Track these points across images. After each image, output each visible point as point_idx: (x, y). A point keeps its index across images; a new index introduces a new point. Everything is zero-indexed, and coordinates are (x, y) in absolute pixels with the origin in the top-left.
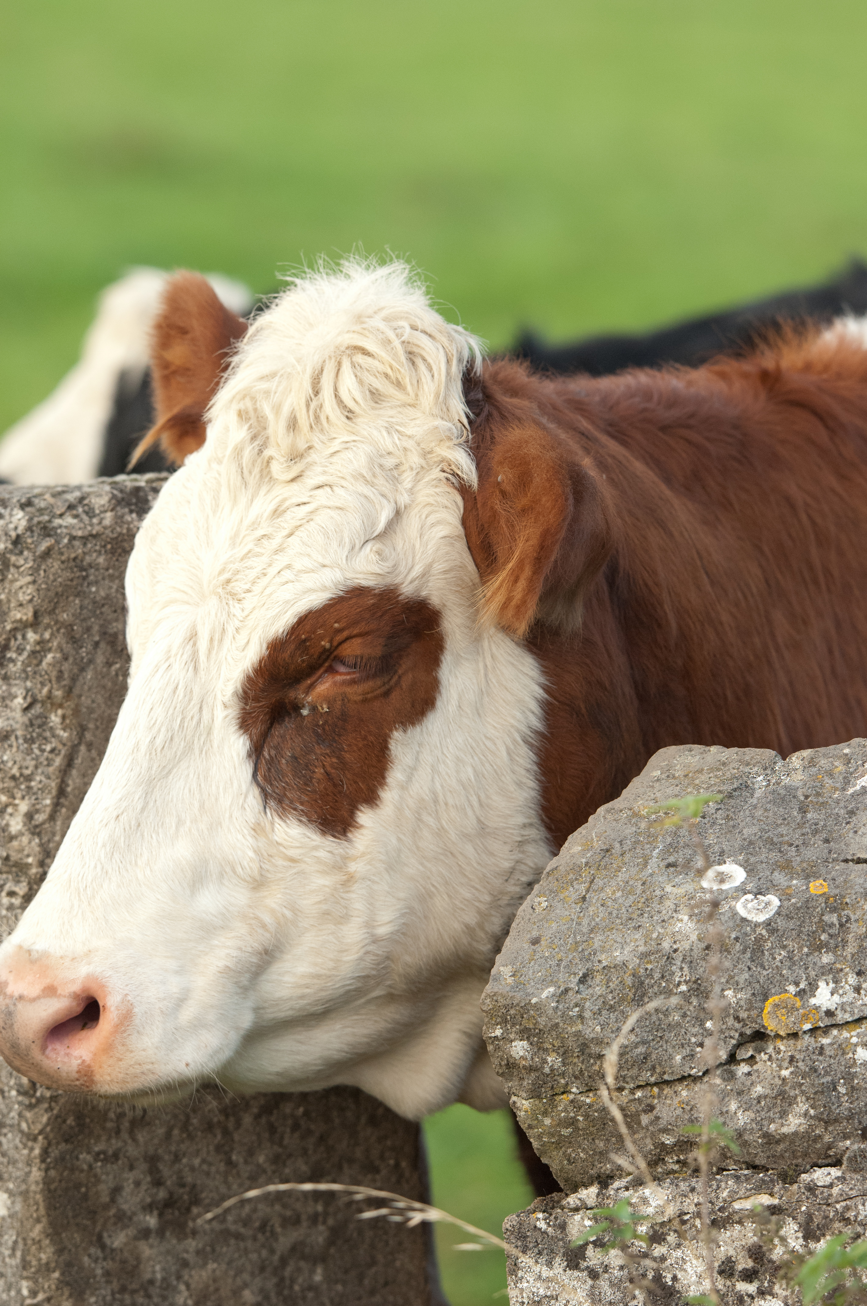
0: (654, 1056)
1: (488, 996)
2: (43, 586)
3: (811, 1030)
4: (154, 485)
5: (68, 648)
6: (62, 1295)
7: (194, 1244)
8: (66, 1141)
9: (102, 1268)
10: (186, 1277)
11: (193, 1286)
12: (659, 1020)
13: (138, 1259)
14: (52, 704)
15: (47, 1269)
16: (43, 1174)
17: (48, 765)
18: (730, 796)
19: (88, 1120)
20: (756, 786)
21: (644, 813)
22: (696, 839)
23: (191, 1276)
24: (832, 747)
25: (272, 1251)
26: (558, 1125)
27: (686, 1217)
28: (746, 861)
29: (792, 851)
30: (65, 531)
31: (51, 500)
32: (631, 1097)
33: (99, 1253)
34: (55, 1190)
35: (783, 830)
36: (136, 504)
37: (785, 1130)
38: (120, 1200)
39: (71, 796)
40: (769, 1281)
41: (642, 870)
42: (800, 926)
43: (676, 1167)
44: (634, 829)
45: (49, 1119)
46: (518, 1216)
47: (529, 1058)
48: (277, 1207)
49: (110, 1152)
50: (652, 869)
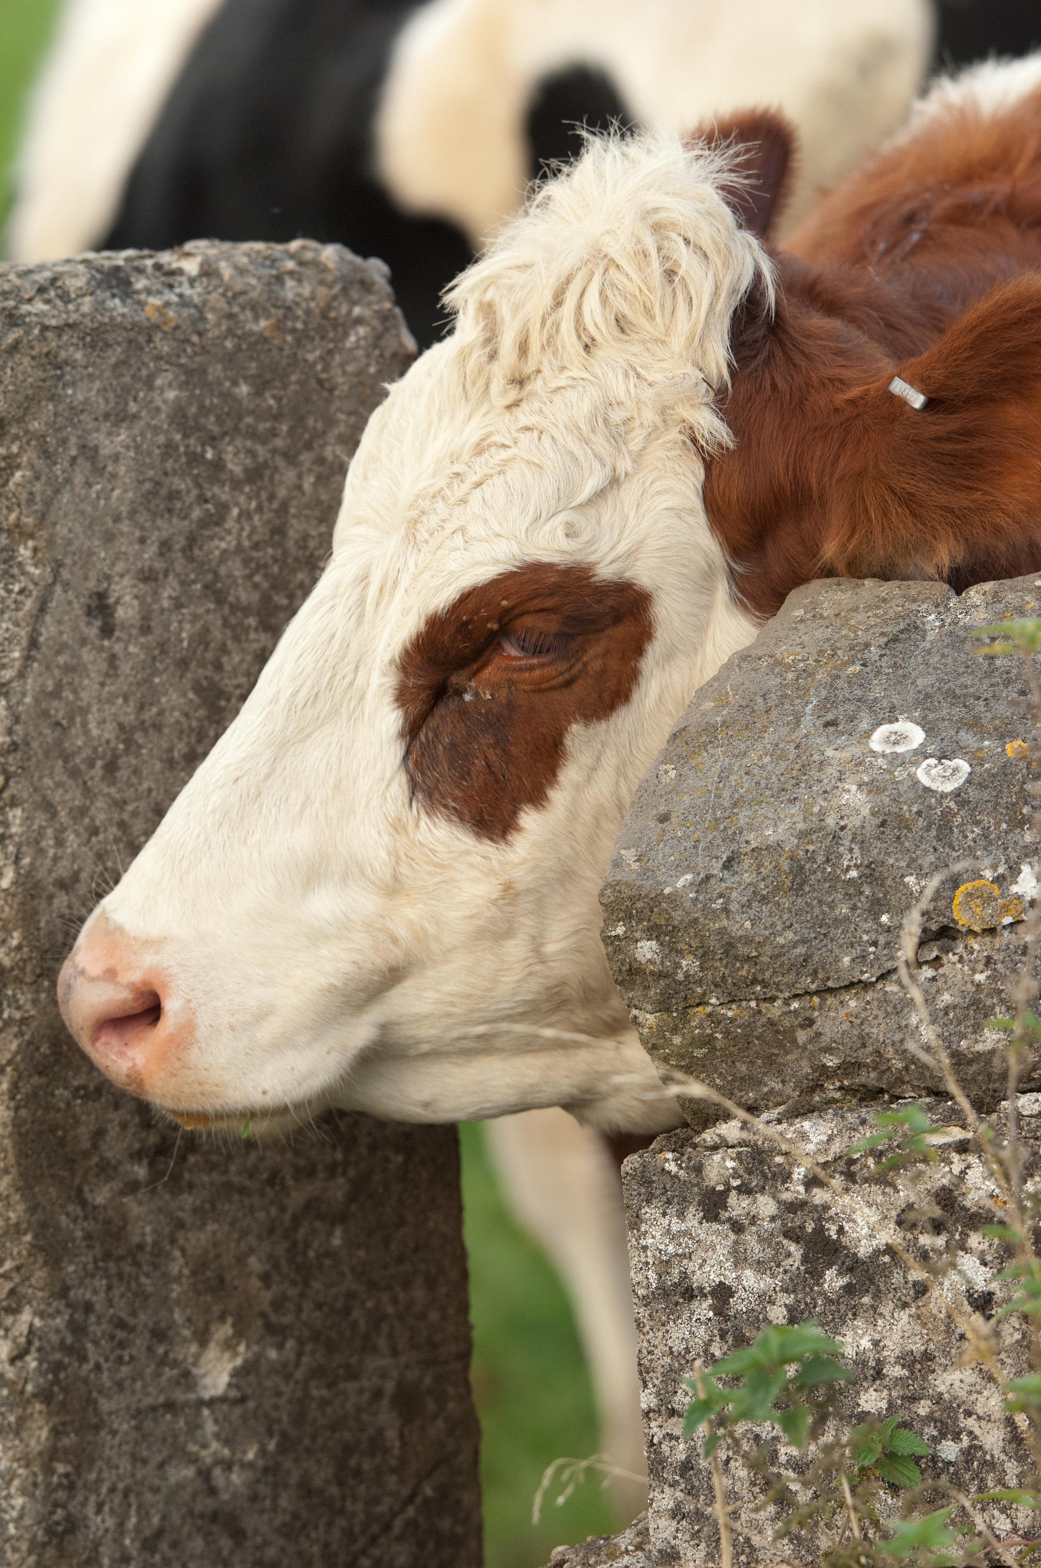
0: (816, 958)
1: (608, 885)
2: (11, 388)
3: (1011, 924)
4: (136, 263)
5: (40, 464)
6: (35, 1262)
7: (190, 1200)
8: (40, 1073)
9: (83, 1230)
10: (181, 1241)
11: (189, 1252)
12: (824, 913)
13: (125, 1218)
14: (21, 534)
15: (16, 1230)
16: (12, 1113)
17: (17, 610)
18: (895, 640)
19: (65, 1048)
20: (928, 627)
21: (789, 660)
22: (859, 693)
23: (187, 1239)
24: (1020, 578)
25: (283, 1209)
26: (691, 1044)
27: (855, 1156)
28: (924, 718)
29: (980, 706)
30: (34, 319)
31: (17, 282)
32: (786, 1009)
33: (79, 1211)
34: (27, 1134)
35: (966, 680)
36: (117, 286)
37: (979, 1047)
38: (104, 1146)
39: (44, 649)
40: (961, 1234)
41: (793, 730)
42: (997, 796)
43: (838, 1095)
44: (779, 680)
45: (19, 1046)
46: (641, 1157)
47: (658, 961)
48: (289, 1155)
49: (92, 1087)
50: (807, 729)
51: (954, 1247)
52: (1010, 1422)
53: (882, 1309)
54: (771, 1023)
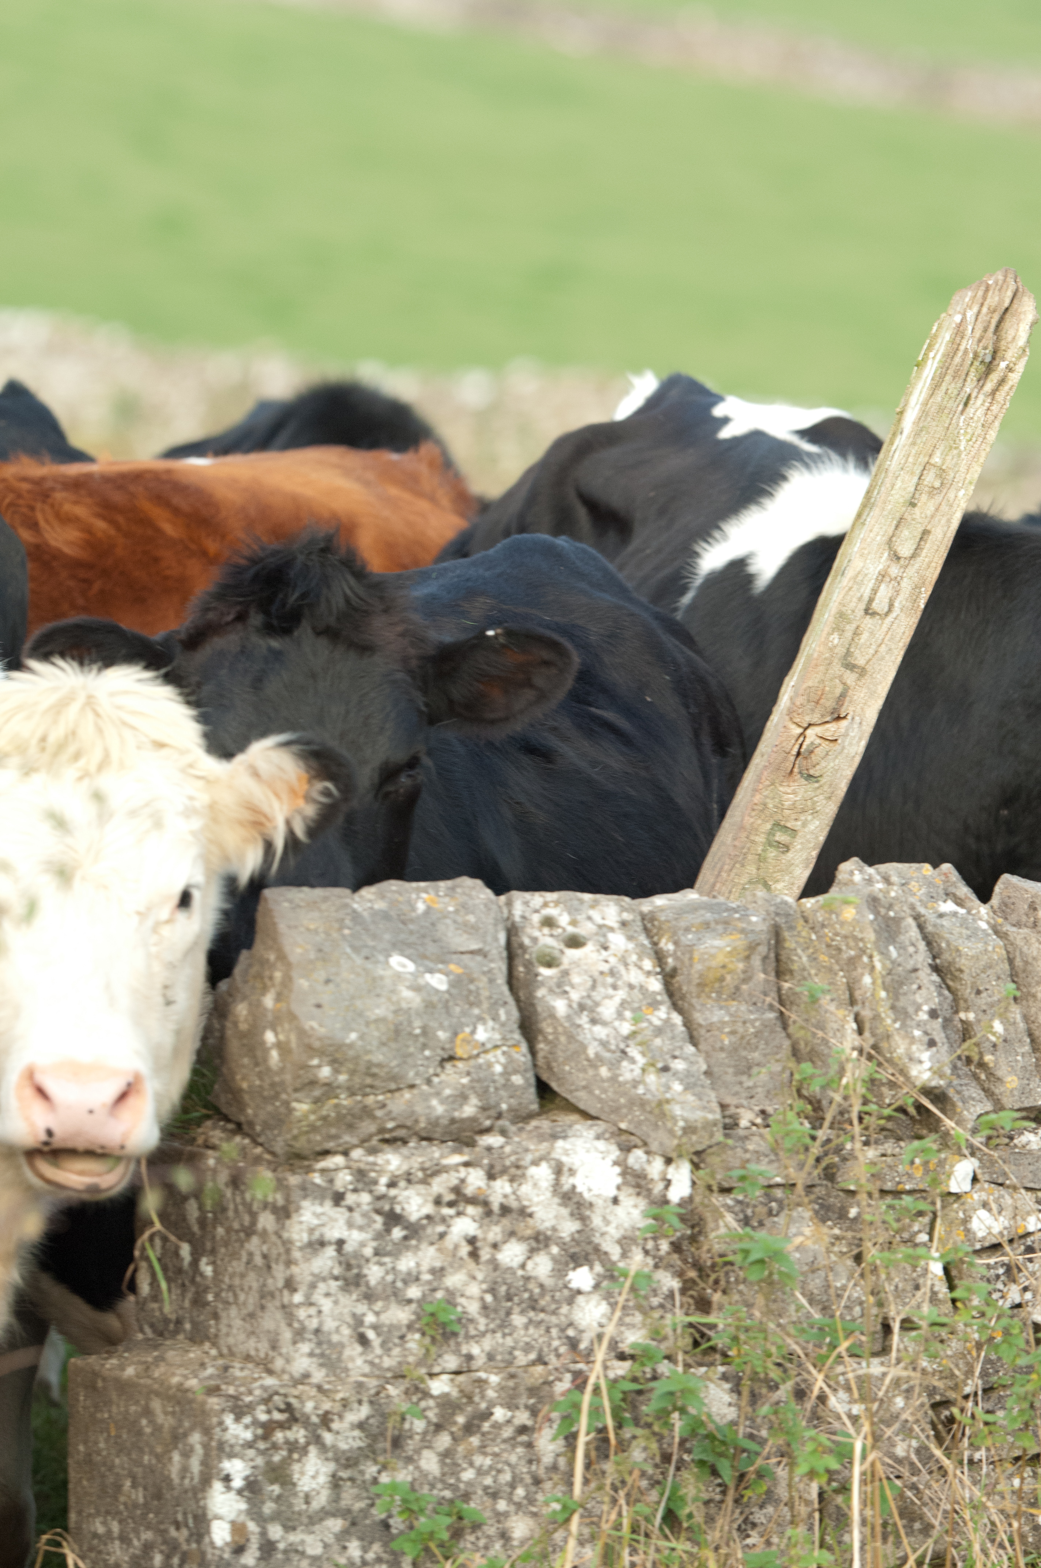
0: (398, 1073)
3: (477, 1054)
12: (406, 1051)
18: (354, 917)
20: (359, 910)
21: (312, 928)
22: (362, 943)
27: (413, 1171)
29: (421, 948)
32: (376, 1099)
35: (404, 935)
37: (463, 1115)
40: (463, 1207)
41: (352, 962)
42: (460, 992)
44: (320, 937)
50: (359, 961)
51: (459, 1214)
52: (482, 1299)
53: (422, 1247)
54: (365, 1107)
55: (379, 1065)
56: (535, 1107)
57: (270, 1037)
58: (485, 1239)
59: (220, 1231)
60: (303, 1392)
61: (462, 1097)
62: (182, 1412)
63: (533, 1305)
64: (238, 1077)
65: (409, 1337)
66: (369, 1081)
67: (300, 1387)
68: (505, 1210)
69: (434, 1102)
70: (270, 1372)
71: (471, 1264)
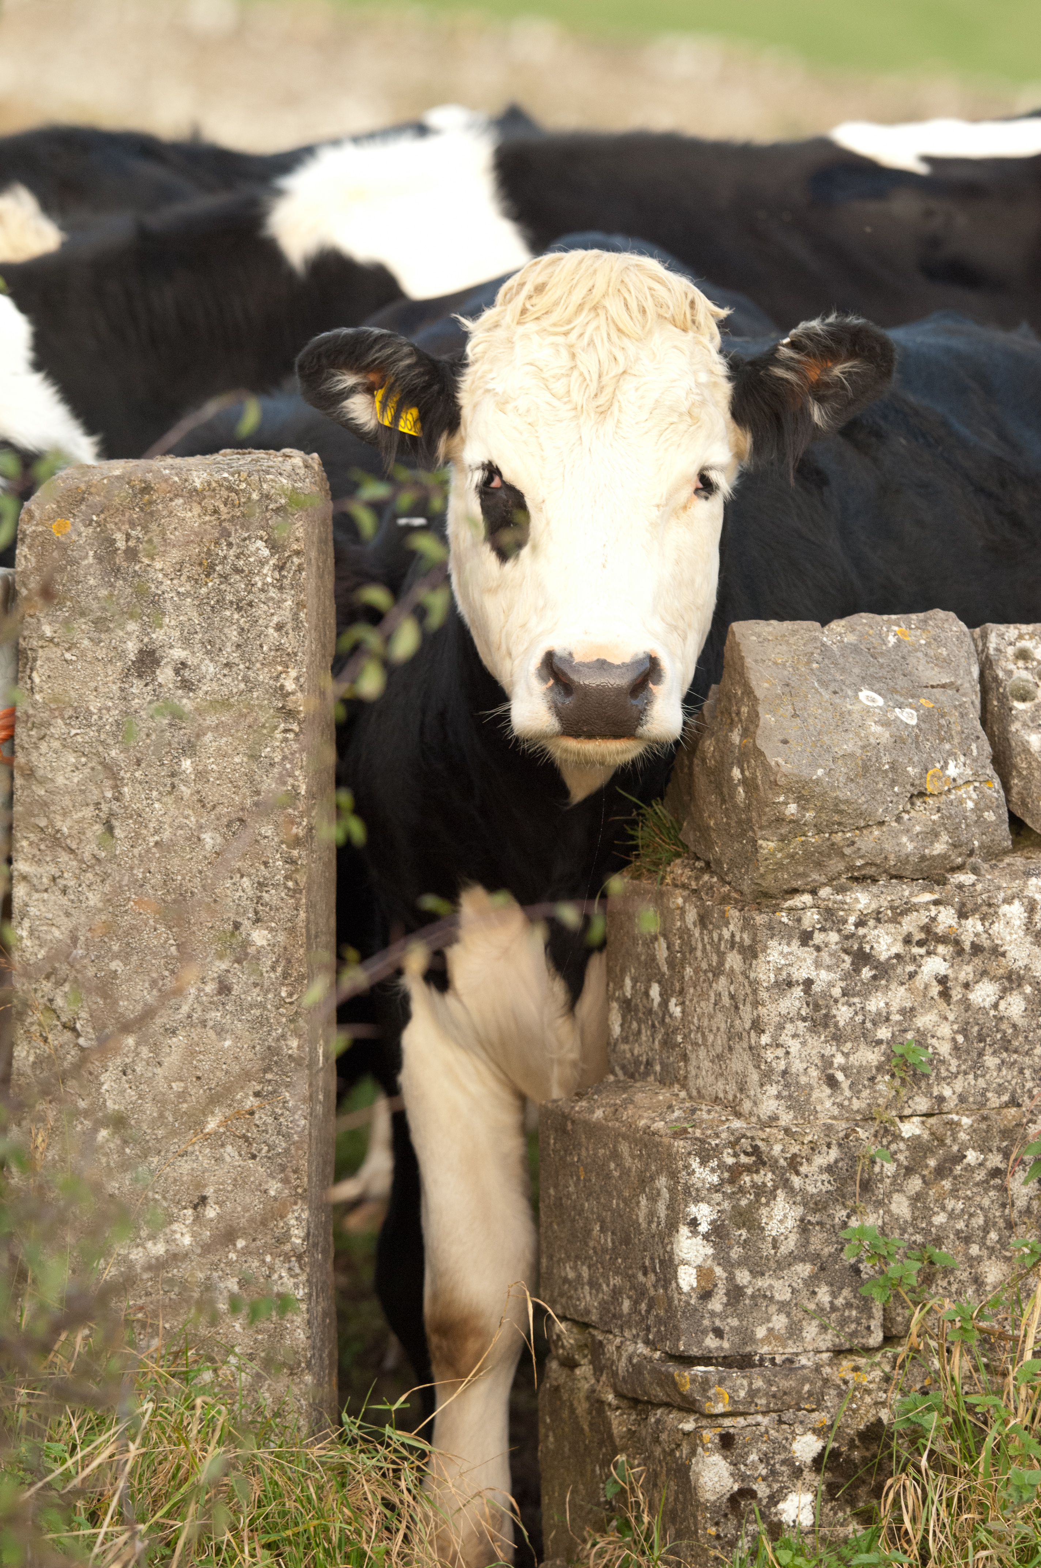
0: (868, 810)
3: (947, 791)
12: (874, 787)
20: (829, 644)
22: (830, 677)
27: (882, 910)
28: (872, 689)
29: (891, 682)
32: (844, 837)
35: (874, 669)
40: (934, 946)
41: (820, 696)
42: (930, 727)
47: (794, 814)
50: (826, 695)
51: (929, 953)
52: (954, 1040)
53: (891, 987)
54: (833, 844)
55: (847, 802)
56: (1008, 844)
57: (736, 773)
58: (956, 979)
59: (689, 971)
60: (770, 1134)
61: (934, 835)
62: (649, 1156)
63: (1006, 1045)
64: (706, 815)
65: (879, 1078)
66: (836, 818)
67: (768, 1130)
68: (977, 949)
69: (904, 839)
70: (738, 1115)
71: (942, 1005)
